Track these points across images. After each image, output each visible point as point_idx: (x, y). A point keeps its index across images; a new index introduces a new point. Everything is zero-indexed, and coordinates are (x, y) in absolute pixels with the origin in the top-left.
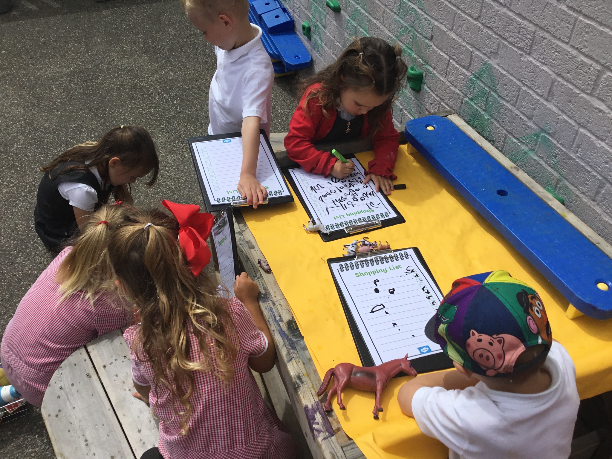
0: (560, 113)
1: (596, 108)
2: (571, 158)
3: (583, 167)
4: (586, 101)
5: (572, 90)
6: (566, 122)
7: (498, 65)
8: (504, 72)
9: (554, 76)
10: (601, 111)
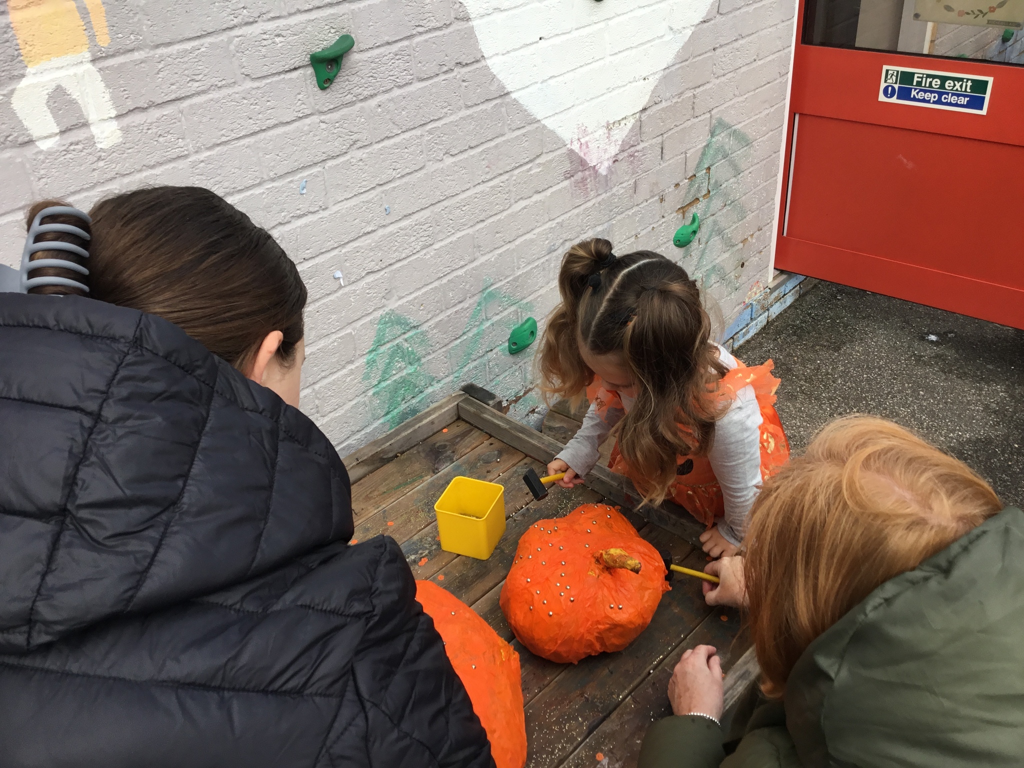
0: (491, 255)
1: (520, 211)
2: (520, 276)
3: (532, 269)
4: (510, 215)
5: (493, 222)
6: (500, 255)
7: (400, 298)
8: (414, 295)
9: (471, 231)
10: (525, 208)
